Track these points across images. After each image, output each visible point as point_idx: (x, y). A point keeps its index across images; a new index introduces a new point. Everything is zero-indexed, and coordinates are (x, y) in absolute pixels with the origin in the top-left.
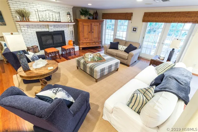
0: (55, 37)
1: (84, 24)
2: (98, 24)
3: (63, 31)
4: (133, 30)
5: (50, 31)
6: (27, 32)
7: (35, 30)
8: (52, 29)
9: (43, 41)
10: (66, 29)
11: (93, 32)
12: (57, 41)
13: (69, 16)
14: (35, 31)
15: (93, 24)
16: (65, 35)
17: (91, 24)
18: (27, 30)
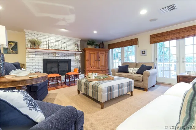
0: (60, 64)
1: (90, 53)
2: (105, 53)
3: (70, 60)
4: (142, 54)
5: (57, 59)
6: (34, 59)
7: (43, 57)
8: (59, 57)
9: (48, 68)
10: (73, 57)
11: (100, 60)
12: (62, 69)
13: (76, 46)
14: (42, 59)
15: (99, 53)
16: (71, 64)
17: (98, 53)
18: (34, 57)
